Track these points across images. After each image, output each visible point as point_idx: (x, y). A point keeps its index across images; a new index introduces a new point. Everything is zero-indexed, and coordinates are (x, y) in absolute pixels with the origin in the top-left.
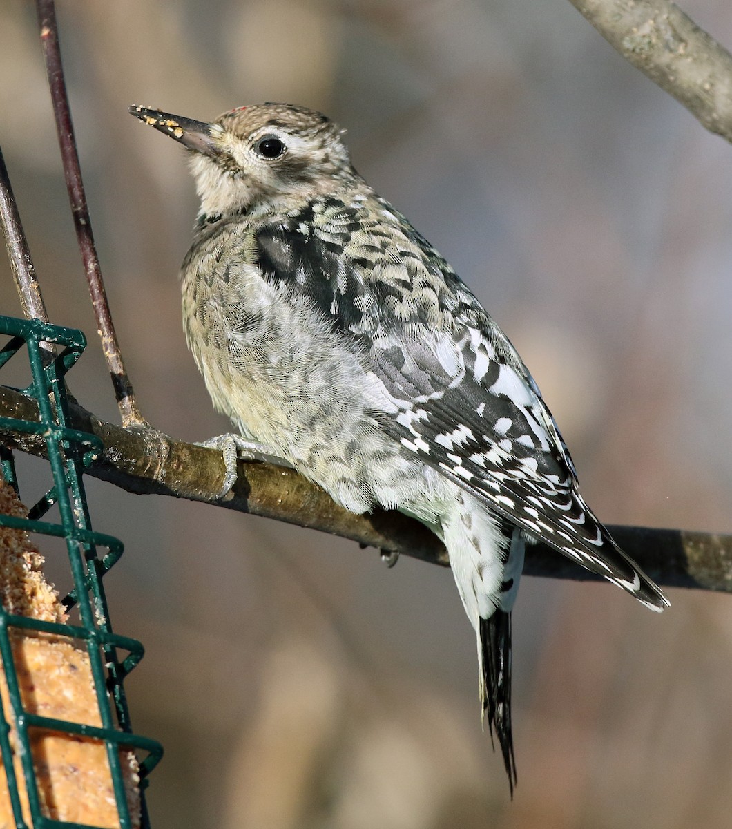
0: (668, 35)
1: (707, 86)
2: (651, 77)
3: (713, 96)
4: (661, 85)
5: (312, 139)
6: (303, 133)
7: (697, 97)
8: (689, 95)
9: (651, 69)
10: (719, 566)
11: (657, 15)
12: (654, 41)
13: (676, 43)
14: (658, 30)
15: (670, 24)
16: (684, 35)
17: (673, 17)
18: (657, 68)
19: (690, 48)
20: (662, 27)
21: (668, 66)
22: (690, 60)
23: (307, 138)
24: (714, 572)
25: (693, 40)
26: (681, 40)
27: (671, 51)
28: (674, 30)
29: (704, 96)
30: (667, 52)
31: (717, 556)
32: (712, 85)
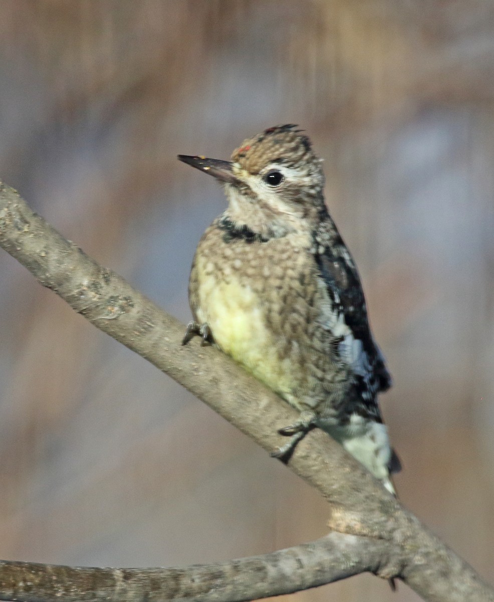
0: (17, 219)
1: (43, 254)
2: (4, 248)
3: (47, 261)
4: (10, 253)
5: (302, 169)
6: (296, 165)
7: (36, 262)
8: (30, 260)
9: (4, 242)
10: (52, 587)
11: (10, 204)
12: (7, 222)
13: (23, 224)
14: (10, 215)
15: (18, 210)
16: (28, 219)
17: (20, 206)
18: (9, 241)
19: (32, 227)
20: (14, 213)
21: (17, 240)
22: (31, 236)
23: (298, 169)
24: (49, 592)
25: (33, 222)
26: (26, 222)
27: (19, 229)
28: (21, 215)
29: (41, 261)
30: (16, 230)
31: (51, 581)
32: (47, 253)
